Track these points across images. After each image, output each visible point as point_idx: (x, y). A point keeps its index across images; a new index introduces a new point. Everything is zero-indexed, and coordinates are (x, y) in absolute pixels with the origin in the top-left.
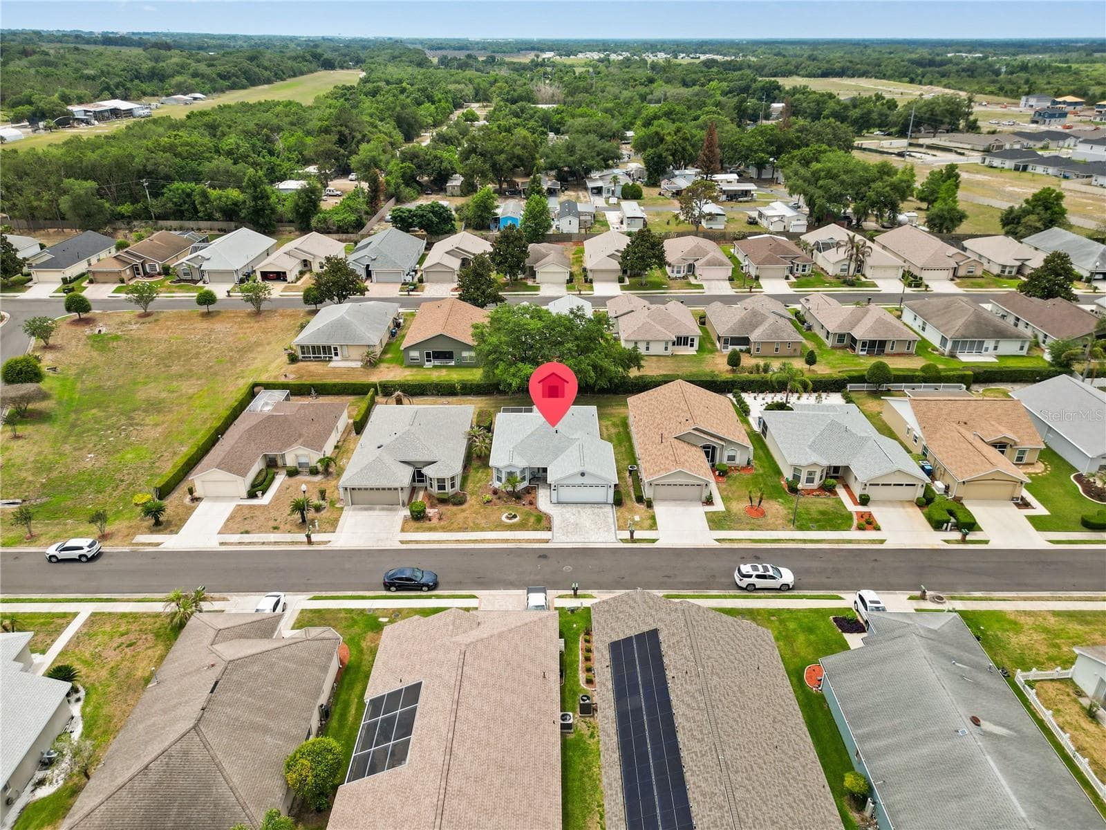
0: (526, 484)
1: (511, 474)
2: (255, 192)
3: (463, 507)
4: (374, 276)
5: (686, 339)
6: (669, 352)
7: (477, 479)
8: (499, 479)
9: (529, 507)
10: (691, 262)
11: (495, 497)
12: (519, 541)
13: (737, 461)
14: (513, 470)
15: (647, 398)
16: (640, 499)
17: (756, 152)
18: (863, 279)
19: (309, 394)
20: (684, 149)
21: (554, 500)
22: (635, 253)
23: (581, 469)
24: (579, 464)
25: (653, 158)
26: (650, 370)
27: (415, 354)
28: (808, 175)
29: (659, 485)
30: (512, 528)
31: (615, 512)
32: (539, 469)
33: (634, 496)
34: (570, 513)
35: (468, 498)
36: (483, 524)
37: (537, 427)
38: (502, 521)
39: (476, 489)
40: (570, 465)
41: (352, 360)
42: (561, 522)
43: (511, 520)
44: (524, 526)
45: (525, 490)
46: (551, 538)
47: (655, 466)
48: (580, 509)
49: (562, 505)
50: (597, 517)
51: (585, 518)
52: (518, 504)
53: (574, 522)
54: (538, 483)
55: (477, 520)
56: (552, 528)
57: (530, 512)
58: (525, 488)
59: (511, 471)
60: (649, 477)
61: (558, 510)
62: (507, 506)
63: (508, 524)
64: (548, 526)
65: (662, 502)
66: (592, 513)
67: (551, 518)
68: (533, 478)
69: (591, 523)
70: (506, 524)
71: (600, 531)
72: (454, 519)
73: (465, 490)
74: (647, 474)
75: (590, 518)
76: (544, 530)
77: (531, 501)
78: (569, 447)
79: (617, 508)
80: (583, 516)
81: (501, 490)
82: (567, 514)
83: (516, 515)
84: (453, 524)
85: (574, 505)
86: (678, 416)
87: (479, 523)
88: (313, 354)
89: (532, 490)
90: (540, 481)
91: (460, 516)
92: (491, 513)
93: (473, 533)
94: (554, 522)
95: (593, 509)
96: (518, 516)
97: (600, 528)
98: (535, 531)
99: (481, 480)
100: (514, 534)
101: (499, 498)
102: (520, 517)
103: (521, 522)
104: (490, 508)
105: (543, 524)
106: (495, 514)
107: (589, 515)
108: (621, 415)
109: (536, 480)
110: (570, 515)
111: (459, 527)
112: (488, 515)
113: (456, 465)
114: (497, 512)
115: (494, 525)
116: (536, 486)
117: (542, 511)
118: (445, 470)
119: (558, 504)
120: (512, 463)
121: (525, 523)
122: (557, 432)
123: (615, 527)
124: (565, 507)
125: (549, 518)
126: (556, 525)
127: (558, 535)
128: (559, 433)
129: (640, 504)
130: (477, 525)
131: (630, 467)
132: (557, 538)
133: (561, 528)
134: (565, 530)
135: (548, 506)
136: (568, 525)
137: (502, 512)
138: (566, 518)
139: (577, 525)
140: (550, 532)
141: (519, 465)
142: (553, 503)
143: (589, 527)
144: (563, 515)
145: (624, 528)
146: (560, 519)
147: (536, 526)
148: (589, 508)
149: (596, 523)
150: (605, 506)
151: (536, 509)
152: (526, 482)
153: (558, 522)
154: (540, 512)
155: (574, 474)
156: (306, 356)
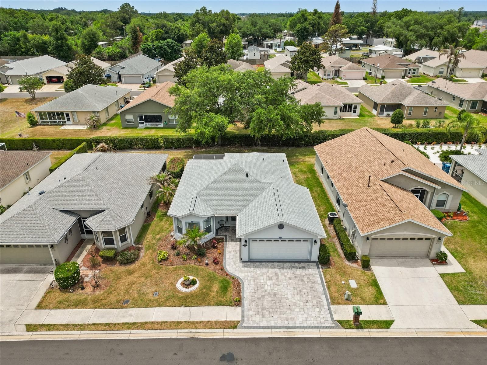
0: (211, 235)
1: (191, 225)
2: (57, 34)
3: (133, 267)
4: (123, 79)
5: (350, 106)
6: (338, 116)
7: (158, 229)
8: (180, 230)
9: (213, 267)
10: (337, 69)
11: (174, 252)
12: (195, 325)
13: (448, 207)
14: (195, 220)
15: (335, 145)
16: (351, 257)
17: (359, 26)
18: (456, 78)
19: (31, 149)
20: (319, 23)
21: (245, 258)
22: (301, 58)
23: (279, 220)
24: (275, 213)
25: (301, 29)
26: (326, 127)
27: (130, 117)
28: (402, 24)
29: (377, 239)
30: (187, 301)
31: (322, 274)
32: (227, 217)
33: (342, 251)
34: (265, 276)
35: (142, 254)
36: (151, 295)
37: (225, 170)
38: (175, 290)
39: (154, 242)
40: (264, 214)
41: (81, 124)
42: (253, 291)
43: (189, 288)
44: (205, 298)
45: (210, 243)
46: (240, 319)
47: (370, 214)
48: (277, 270)
49: (255, 265)
50: (300, 283)
51: (285, 284)
52: (200, 262)
53: (271, 291)
54: (226, 233)
55: (144, 287)
56: (242, 301)
57: (213, 275)
58: (210, 241)
59: (192, 221)
60: (366, 229)
61: (249, 272)
62: (186, 265)
63: (183, 295)
64: (237, 298)
65: (379, 260)
66: (293, 277)
67: (240, 283)
68: (221, 228)
69: (294, 293)
70: (180, 295)
71: (308, 307)
72: (115, 285)
73: (141, 243)
74: (362, 225)
75: (291, 284)
76: (230, 305)
77: (216, 258)
78: (261, 192)
79: (324, 268)
80: (282, 281)
81: (181, 243)
82: (262, 278)
83: (196, 280)
84: (111, 295)
85: (270, 264)
86: (379, 158)
87: (145, 293)
88: (50, 120)
89: (218, 243)
90: (229, 231)
91: (124, 281)
92: (164, 276)
93: (133, 310)
94: (245, 291)
95: (294, 270)
96: (198, 282)
97: (307, 300)
98: (218, 306)
99: (163, 230)
100: (189, 312)
101: (178, 255)
102: (201, 284)
103: (200, 292)
104: (165, 268)
105: (230, 295)
106: (169, 278)
107: (290, 279)
108: (306, 163)
109: (224, 230)
110: (265, 279)
111: (118, 299)
112: (159, 280)
113: (127, 214)
114: (172, 274)
115: (165, 296)
116: (224, 237)
117: (230, 274)
118: (111, 221)
119: (249, 263)
120: (193, 212)
121: (206, 294)
122: (247, 176)
123: (327, 299)
124: (258, 267)
125: (238, 283)
126: (247, 296)
127: (250, 313)
128: (250, 177)
129: (352, 263)
130: (142, 296)
131: (330, 214)
132: (248, 320)
133: (255, 301)
134: (260, 305)
135: (238, 265)
136: (263, 296)
137: (178, 276)
138: (260, 283)
139: (275, 295)
140: (239, 309)
141: (202, 215)
142: (244, 262)
143: (291, 300)
144: (256, 280)
145: (339, 301)
146: (253, 286)
147: (220, 298)
148: (289, 269)
149: (301, 292)
150: (308, 265)
151: (222, 270)
152: (212, 233)
153: (249, 291)
154: (227, 275)
155: (270, 226)
156: (44, 121)
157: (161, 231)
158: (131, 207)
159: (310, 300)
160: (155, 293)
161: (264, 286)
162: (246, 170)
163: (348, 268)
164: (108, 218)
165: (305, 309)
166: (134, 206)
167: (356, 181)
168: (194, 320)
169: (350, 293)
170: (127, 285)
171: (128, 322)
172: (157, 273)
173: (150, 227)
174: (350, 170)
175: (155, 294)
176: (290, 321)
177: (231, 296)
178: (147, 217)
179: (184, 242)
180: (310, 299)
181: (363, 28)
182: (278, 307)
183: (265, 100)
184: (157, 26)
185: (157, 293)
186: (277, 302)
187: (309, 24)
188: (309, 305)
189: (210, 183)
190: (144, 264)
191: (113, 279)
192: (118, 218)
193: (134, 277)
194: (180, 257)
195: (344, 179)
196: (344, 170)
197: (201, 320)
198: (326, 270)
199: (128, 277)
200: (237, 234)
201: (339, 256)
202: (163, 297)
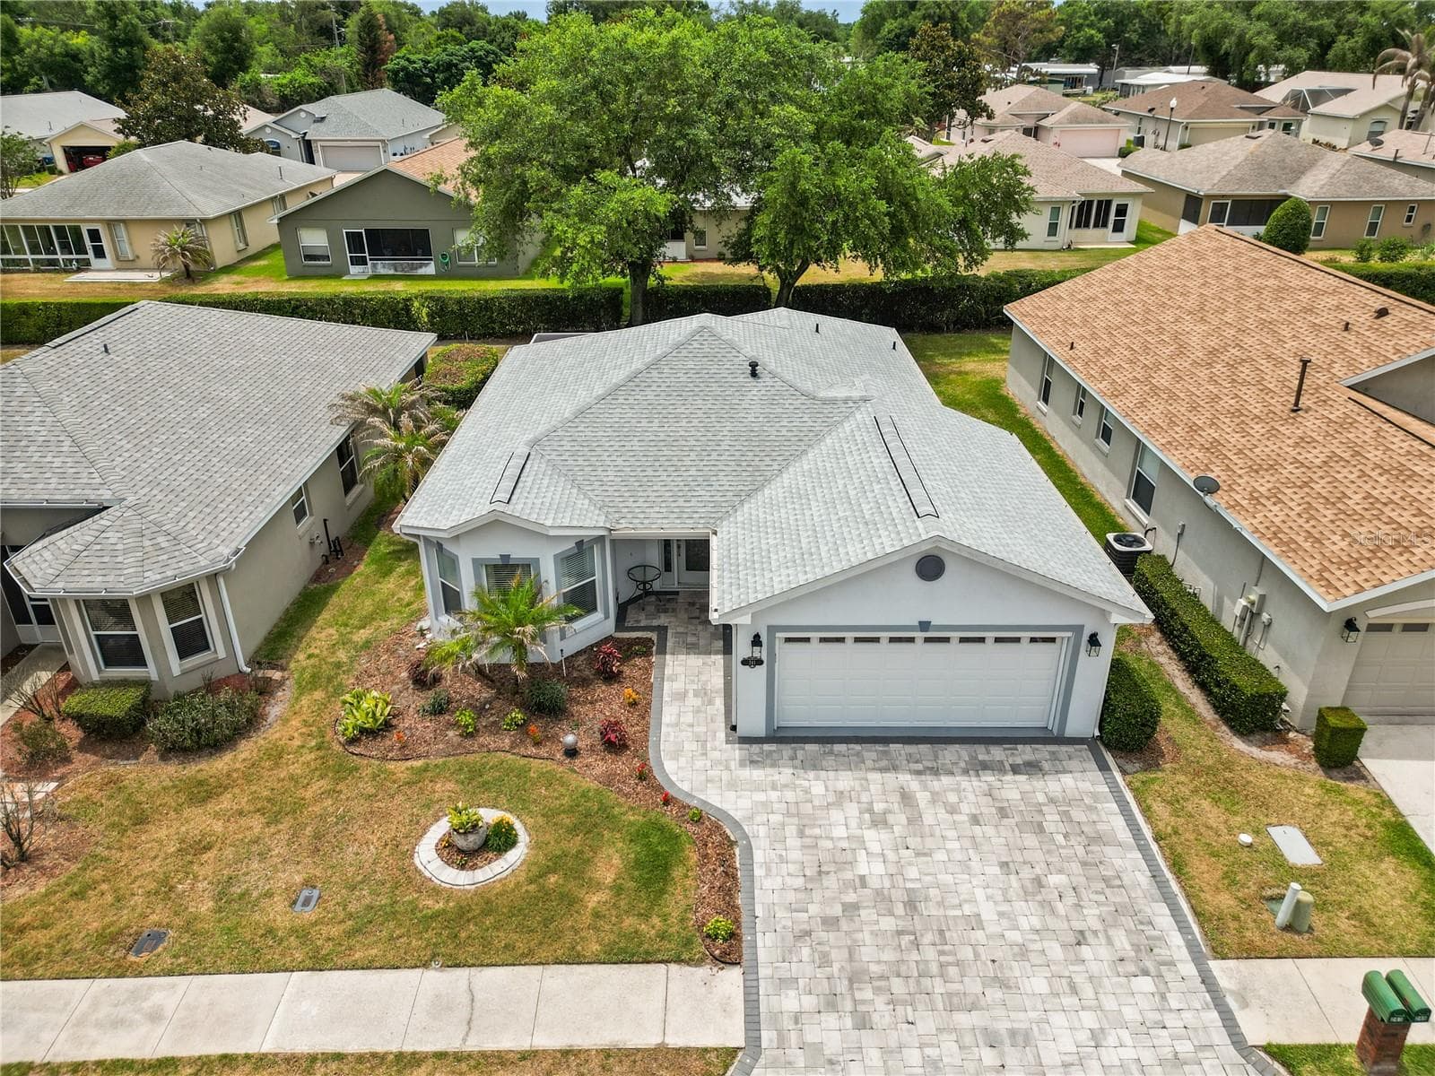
0: (596, 626)
1: (502, 571)
4: (318, 156)
5: (1104, 205)
6: (1061, 240)
8: (451, 602)
10: (1031, 123)
11: (424, 699)
14: (519, 551)
16: (1259, 714)
21: (754, 725)
23: (920, 534)
24: (898, 506)
27: (314, 239)
29: (1388, 628)
30: (463, 935)
31: (1129, 796)
32: (667, 544)
33: (1197, 691)
34: (852, 810)
35: (275, 710)
36: (279, 904)
37: (659, 352)
38: (410, 877)
39: (342, 655)
40: (841, 514)
41: (142, 269)
42: (800, 882)
43: (474, 867)
44: (552, 919)
45: (589, 658)
46: (735, 1036)
47: (1342, 516)
48: (905, 779)
49: (800, 754)
50: (1031, 840)
51: (956, 845)
52: (537, 744)
53: (887, 884)
54: (662, 620)
55: (255, 865)
56: (747, 938)
57: (601, 802)
58: (589, 651)
59: (505, 557)
60: (1346, 579)
61: (774, 788)
62: (471, 758)
63: (441, 905)
64: (719, 922)
65: (1392, 729)
66: (989, 811)
67: (732, 844)
68: (640, 597)
69: (1005, 891)
70: (430, 902)
71: (1094, 968)
72: (116, 854)
73: (283, 661)
74: (1313, 562)
75: (985, 848)
76: (685, 956)
77: (616, 723)
78: (819, 437)
79: (1129, 767)
80: (938, 833)
81: (450, 655)
82: (836, 815)
83: (511, 827)
84: (83, 905)
85: (870, 753)
86: (1309, 310)
87: (255, 894)
88: (32, 253)
89: (626, 659)
90: (674, 610)
91: (163, 833)
92: (360, 807)
93: (174, 986)
94: (757, 885)
95: (989, 778)
96: (523, 838)
97: (1082, 932)
98: (622, 962)
99: (386, 610)
100: (465, 999)
101: (438, 709)
102: (536, 846)
103: (532, 887)
104: (370, 770)
105: (683, 903)
106: (385, 816)
107: (975, 820)
108: (971, 378)
109: (651, 608)
110: (853, 823)
111: (112, 924)
112: (335, 830)
113: (211, 527)
114: (400, 798)
115: (351, 908)
116: (654, 636)
117: (680, 797)
118: (125, 551)
119: (773, 747)
120: (509, 509)
121: (562, 897)
122: (754, 374)
123: (1183, 928)
124: (815, 767)
125: (721, 845)
126: (770, 907)
127: (790, 1002)
128: (766, 379)
129: (1263, 745)
130: (235, 912)
131: (1117, 540)
132: (782, 1043)
133: (808, 933)
134: (838, 957)
135: (716, 755)
136: (851, 909)
137: (428, 807)
138: (829, 844)
139: (911, 905)
140: (732, 977)
141: (549, 523)
142: (747, 740)
143: (998, 929)
144: (813, 826)
145: (1248, 934)
146: (795, 855)
147: (630, 922)
148: (966, 772)
149: (1041, 885)
150: (1054, 757)
151: (642, 777)
152: (597, 616)
153: (779, 880)
154: (667, 801)
155: (879, 564)
156: (13, 256)
157: (381, 611)
158: (238, 502)
159: (1095, 933)
160: (306, 893)
161: (849, 858)
162: (750, 352)
163: (1248, 769)
164: (112, 541)
165: (1078, 979)
166: (250, 499)
167: (1226, 399)
168: (490, 1046)
169: (1307, 897)
170: (172, 855)
171: (129, 1056)
172: (329, 793)
173: (334, 599)
174: (1183, 364)
175: (301, 899)
176: (1007, 1048)
177: (688, 908)
178: (327, 562)
179: (464, 648)
180: (1095, 924)
181: (1093, 32)
182: (934, 968)
183: (812, 128)
184: (443, 20)
185: (316, 893)
186: (928, 938)
187: (924, 18)
188: (1096, 955)
189: (588, 400)
190: (276, 755)
191: (113, 825)
192: (160, 539)
193: (217, 815)
194: (448, 722)
195: (1165, 396)
196: (1157, 366)
197: (525, 1044)
198: (1141, 776)
199: (187, 812)
200: (713, 604)
201: (1190, 713)
202: (342, 915)
